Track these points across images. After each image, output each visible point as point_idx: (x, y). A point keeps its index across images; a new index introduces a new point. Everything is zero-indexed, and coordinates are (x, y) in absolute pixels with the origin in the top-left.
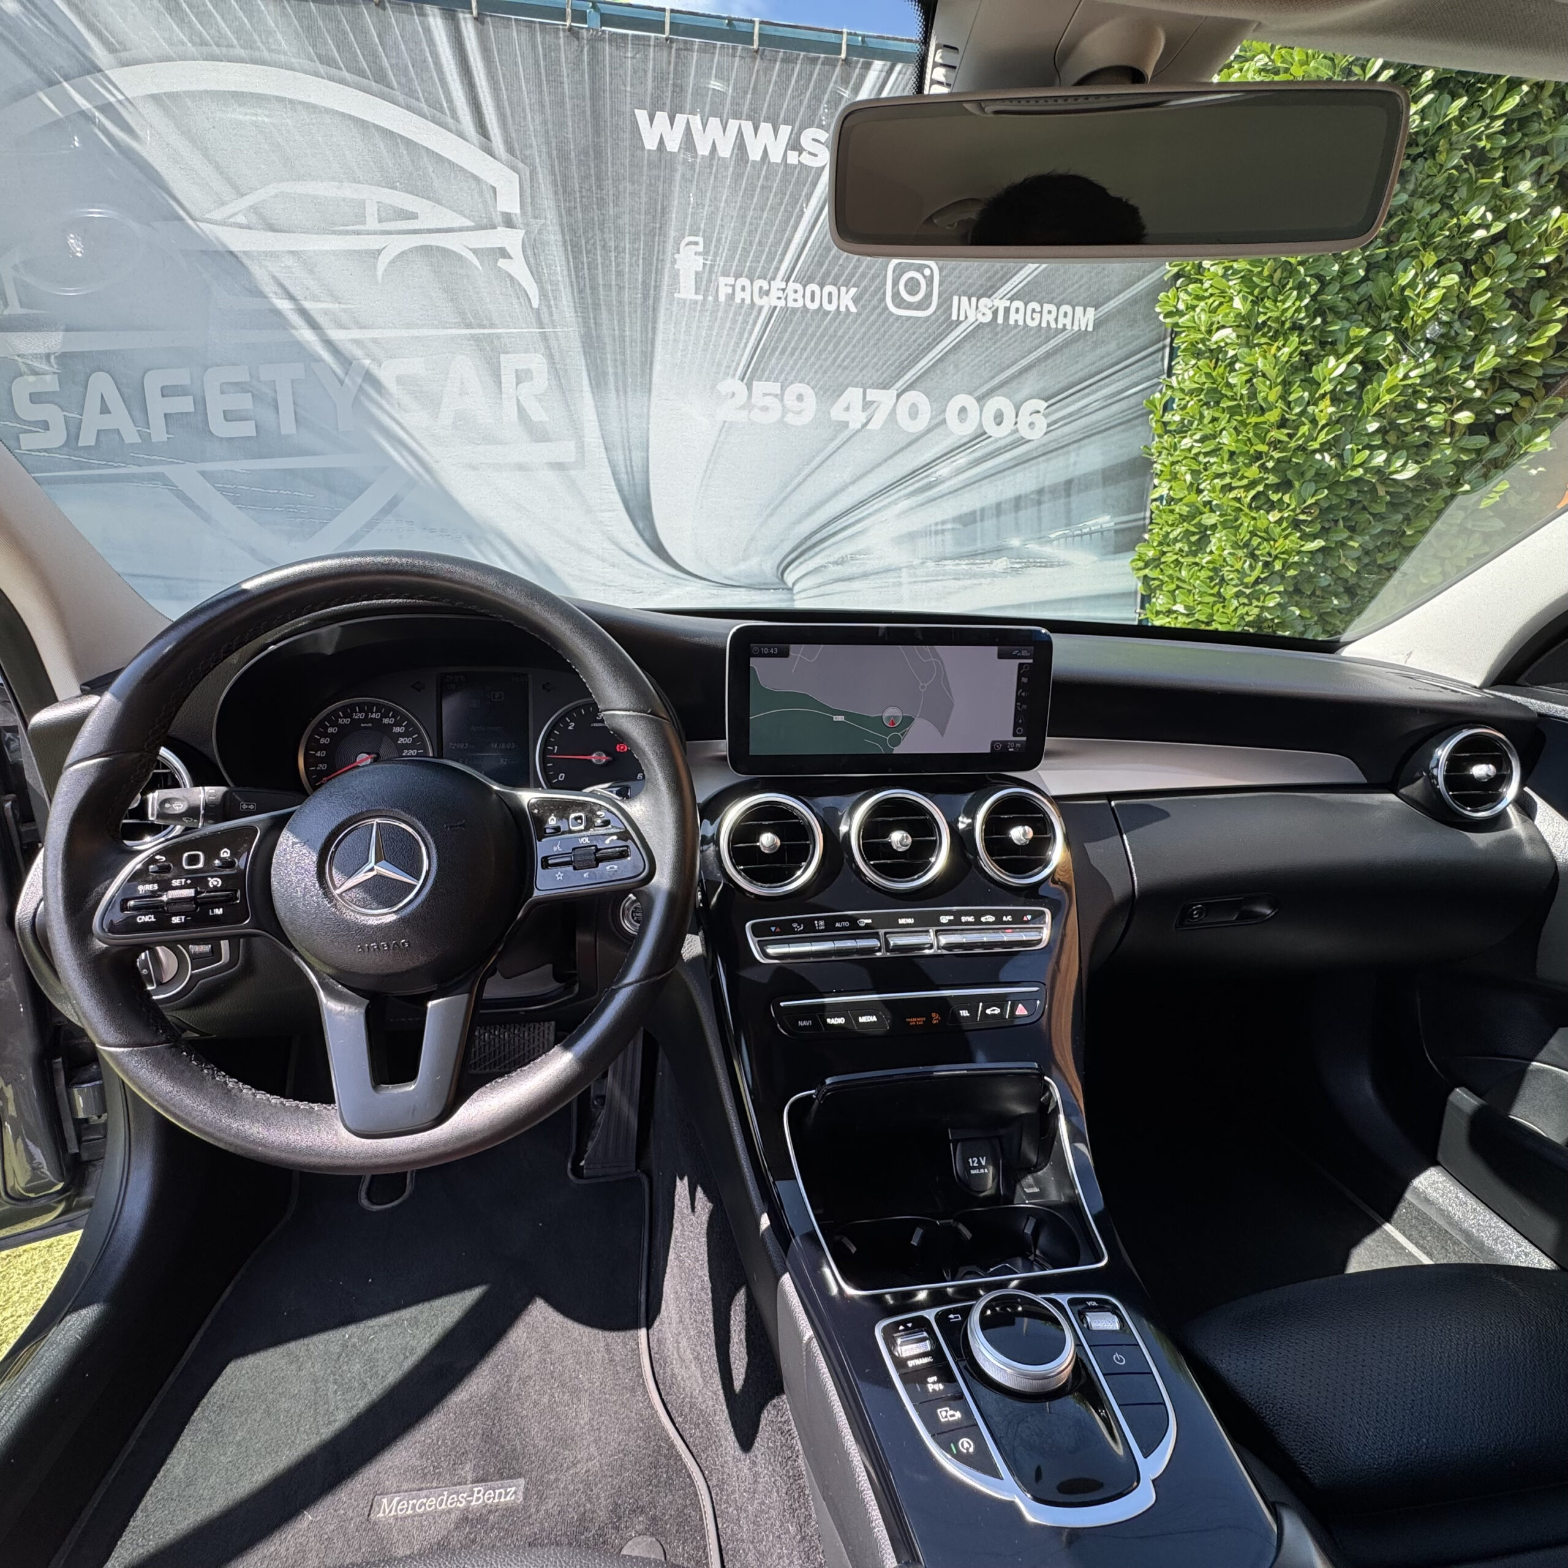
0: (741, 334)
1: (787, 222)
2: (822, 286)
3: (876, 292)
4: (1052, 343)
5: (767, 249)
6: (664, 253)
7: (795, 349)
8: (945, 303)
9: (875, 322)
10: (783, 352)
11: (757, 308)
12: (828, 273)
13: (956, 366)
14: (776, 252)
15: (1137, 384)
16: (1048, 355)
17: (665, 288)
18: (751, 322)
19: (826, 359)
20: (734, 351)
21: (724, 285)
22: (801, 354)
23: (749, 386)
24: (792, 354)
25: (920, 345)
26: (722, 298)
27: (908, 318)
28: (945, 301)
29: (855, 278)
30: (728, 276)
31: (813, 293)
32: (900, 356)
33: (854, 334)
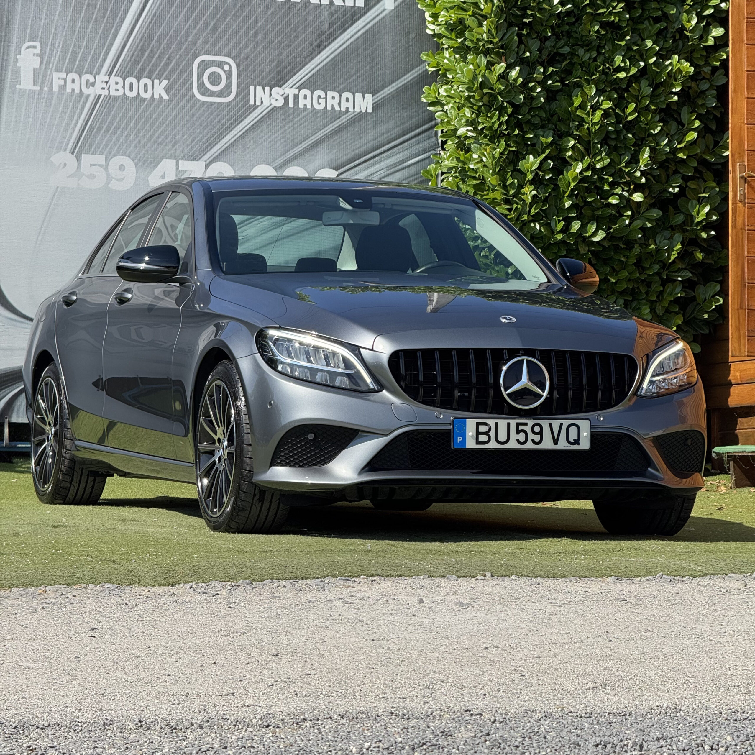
0: (71, 117)
1: (109, 30)
2: (139, 79)
3: (184, 84)
4: (337, 123)
5: (92, 51)
6: (8, 55)
7: (116, 128)
8: (243, 92)
9: (184, 107)
10: (107, 131)
11: (84, 96)
12: (143, 69)
13: (255, 142)
14: (101, 53)
15: (416, 156)
16: (334, 133)
17: (9, 80)
18: (80, 107)
19: (144, 136)
20: (66, 130)
21: (57, 79)
22: (122, 132)
23: (78, 159)
24: (115, 133)
25: (223, 125)
26: (55, 89)
27: (212, 104)
28: (243, 89)
29: (167, 72)
30: (61, 71)
31: (131, 85)
32: (207, 134)
33: (167, 116)
